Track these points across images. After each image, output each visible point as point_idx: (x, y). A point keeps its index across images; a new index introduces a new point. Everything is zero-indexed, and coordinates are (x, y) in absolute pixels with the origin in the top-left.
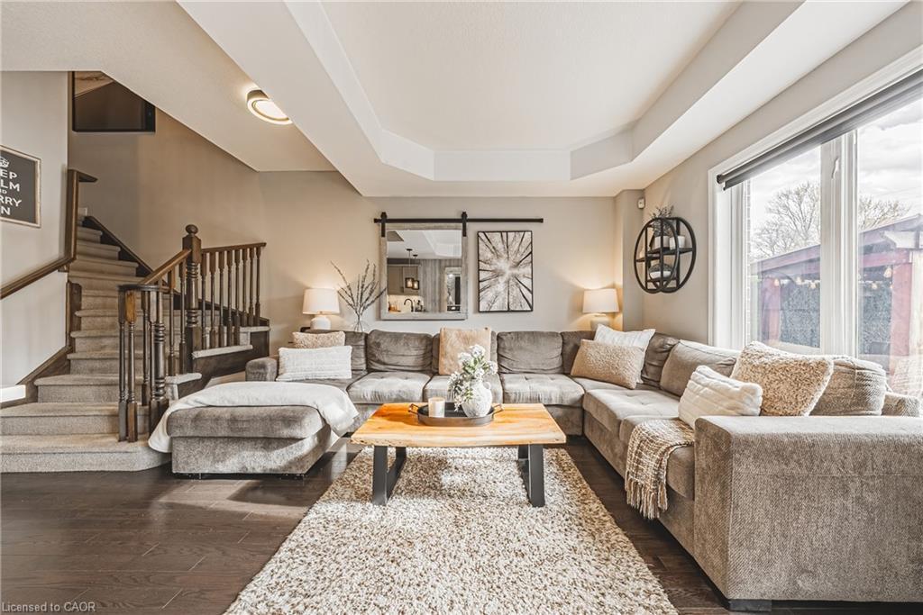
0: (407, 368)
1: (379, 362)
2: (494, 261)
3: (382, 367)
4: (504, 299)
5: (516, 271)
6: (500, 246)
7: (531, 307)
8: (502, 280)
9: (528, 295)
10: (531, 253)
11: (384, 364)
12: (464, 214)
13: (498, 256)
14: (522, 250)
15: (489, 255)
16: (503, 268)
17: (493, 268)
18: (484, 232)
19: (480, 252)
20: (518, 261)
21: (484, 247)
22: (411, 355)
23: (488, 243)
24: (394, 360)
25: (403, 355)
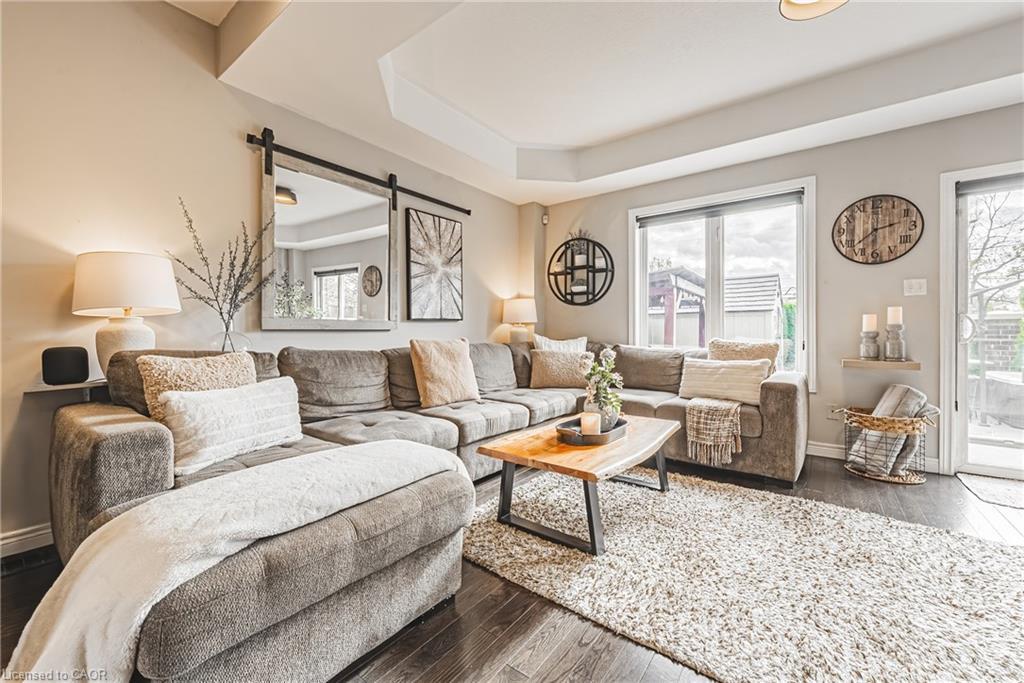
0: (367, 407)
1: (321, 403)
2: (427, 252)
3: (325, 412)
4: (437, 303)
5: (448, 269)
6: (432, 233)
7: (462, 316)
8: (435, 278)
9: (459, 300)
10: (461, 249)
11: (331, 405)
12: (392, 178)
13: (431, 247)
14: (453, 244)
15: (422, 243)
16: (435, 263)
17: (425, 261)
18: (416, 211)
19: (412, 236)
20: (449, 257)
21: (416, 231)
22: (370, 387)
23: (420, 227)
24: (349, 396)
25: (361, 387)
